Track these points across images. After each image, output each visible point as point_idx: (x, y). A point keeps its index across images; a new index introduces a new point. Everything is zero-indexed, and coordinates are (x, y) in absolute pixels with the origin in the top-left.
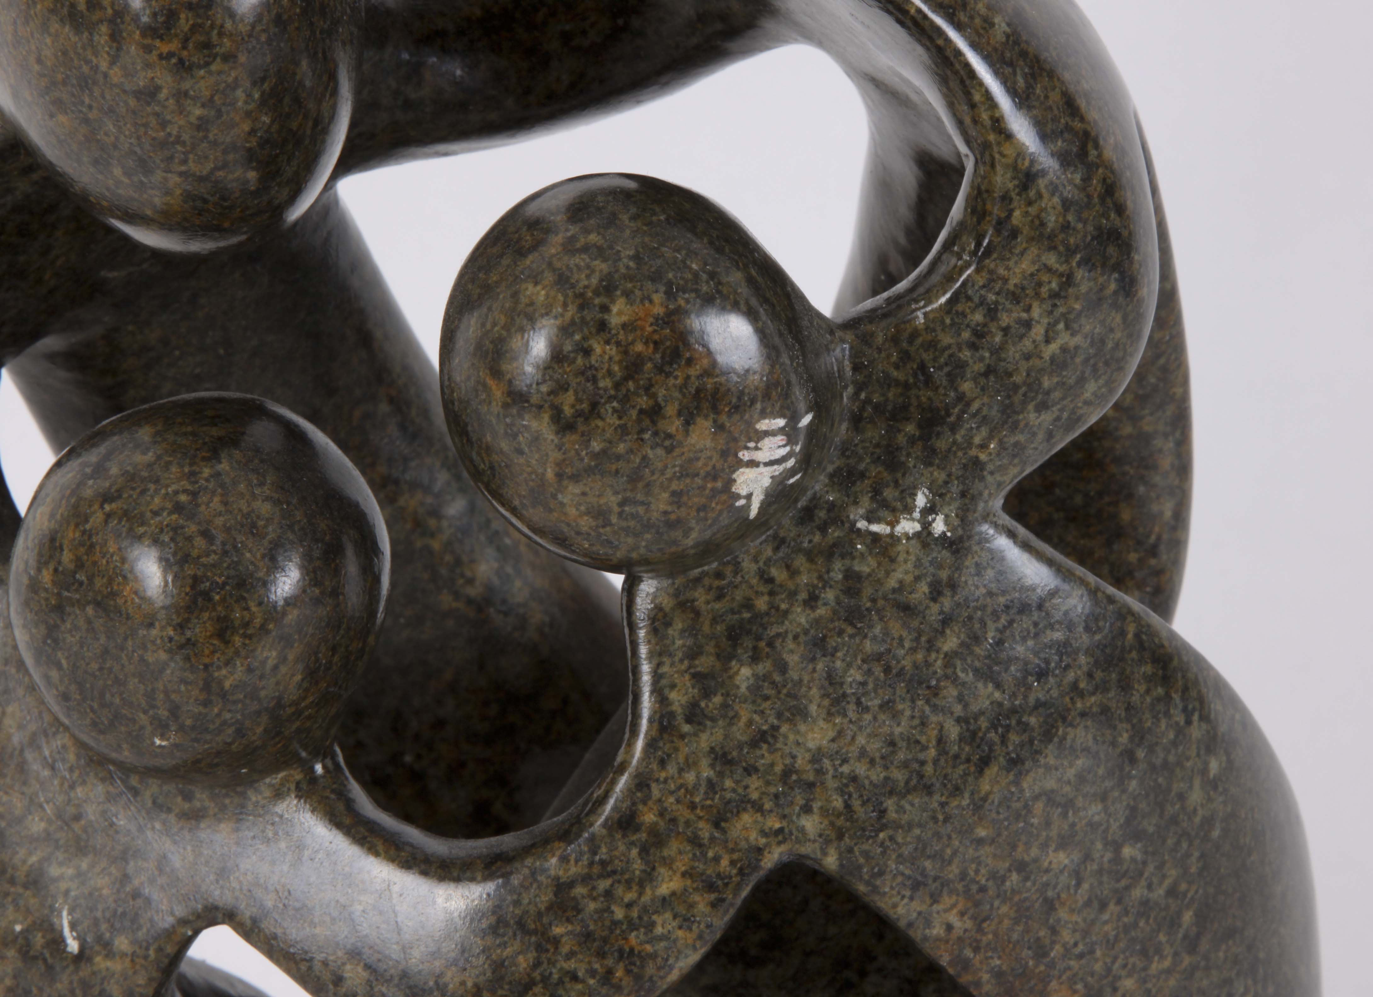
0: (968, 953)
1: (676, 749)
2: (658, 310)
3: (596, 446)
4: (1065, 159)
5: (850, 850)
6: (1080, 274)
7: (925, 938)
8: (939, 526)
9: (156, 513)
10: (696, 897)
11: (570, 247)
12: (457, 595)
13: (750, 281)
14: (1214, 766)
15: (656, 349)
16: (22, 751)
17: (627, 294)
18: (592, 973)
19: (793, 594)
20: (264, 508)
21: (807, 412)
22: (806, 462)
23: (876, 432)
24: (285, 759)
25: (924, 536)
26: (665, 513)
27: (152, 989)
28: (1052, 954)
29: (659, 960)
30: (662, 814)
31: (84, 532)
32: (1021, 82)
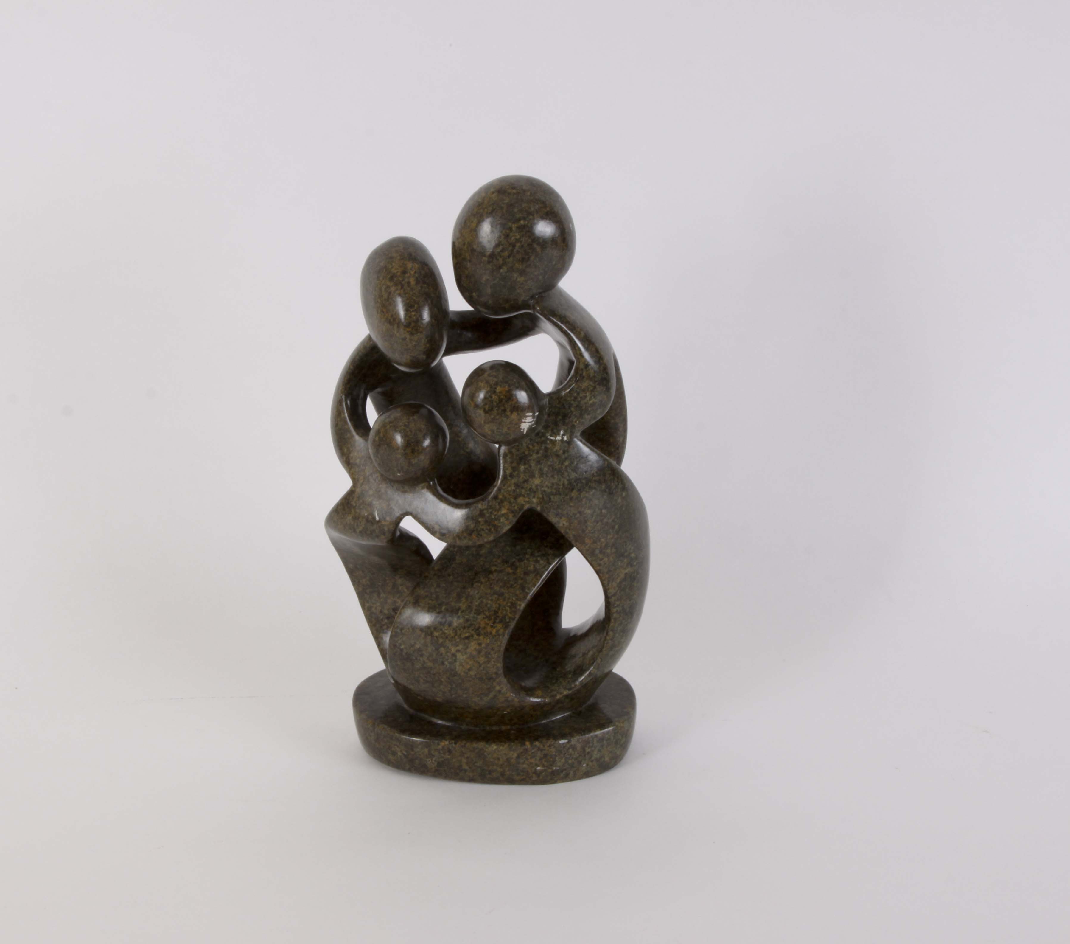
0: (568, 530)
1: (507, 483)
2: (507, 389)
3: (492, 417)
4: (595, 362)
5: (543, 506)
6: (597, 387)
7: (558, 527)
8: (565, 438)
9: (400, 426)
10: (510, 514)
11: (489, 375)
13: (527, 384)
15: (506, 397)
16: (369, 477)
17: (501, 386)
18: (487, 529)
19: (533, 451)
20: (423, 426)
21: (537, 412)
22: (537, 422)
23: (553, 418)
24: (424, 481)
25: (562, 440)
26: (506, 431)
27: (393, 529)
28: (586, 532)
29: (501, 527)
30: (503, 496)
31: (385, 429)
32: (586, 346)
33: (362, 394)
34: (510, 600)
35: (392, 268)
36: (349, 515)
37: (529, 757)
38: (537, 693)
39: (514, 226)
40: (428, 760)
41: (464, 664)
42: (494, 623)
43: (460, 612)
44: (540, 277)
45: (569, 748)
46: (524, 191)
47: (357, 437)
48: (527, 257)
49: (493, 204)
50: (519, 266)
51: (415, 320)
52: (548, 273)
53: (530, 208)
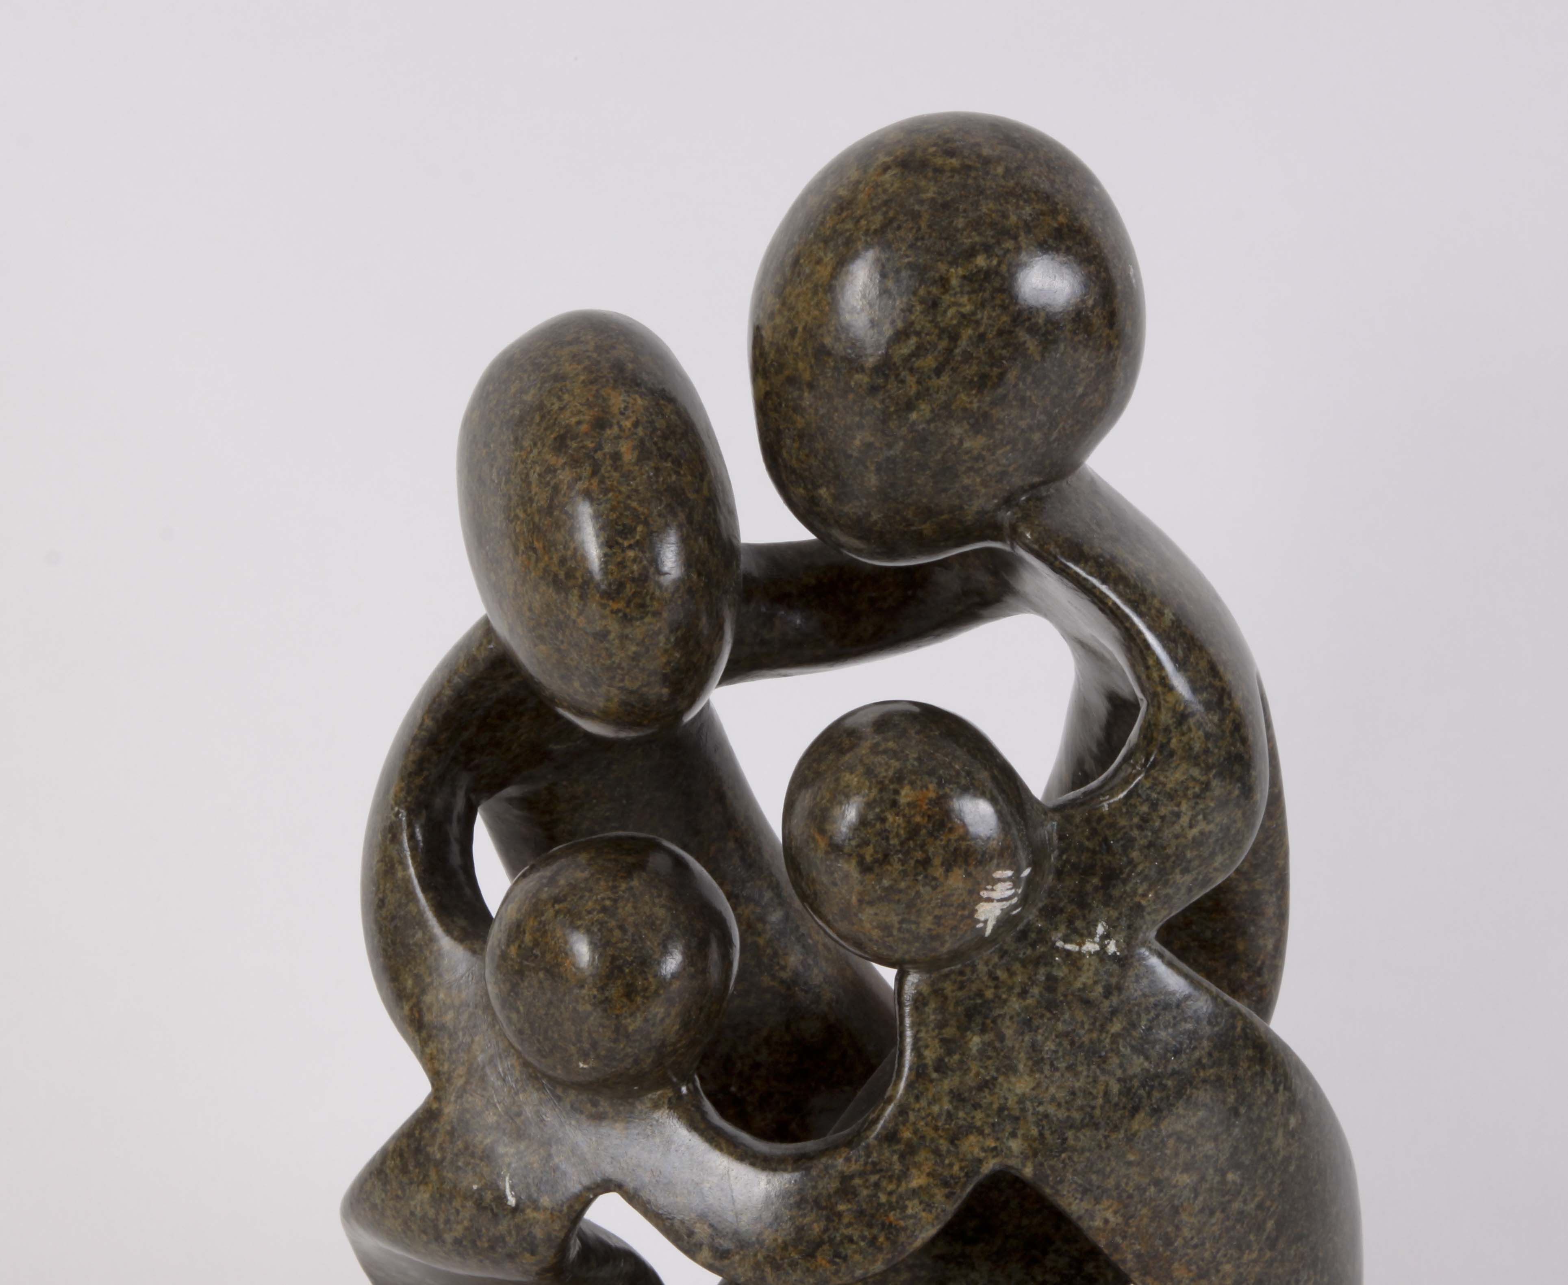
0: (1119, 1240)
1: (927, 1089)
2: (932, 795)
3: (886, 883)
4: (1208, 706)
5: (1041, 1165)
6: (1215, 783)
7: (1090, 1228)
8: (1112, 948)
9: (589, 912)
10: (936, 1191)
11: (875, 750)
12: (773, 977)
13: (994, 778)
14: (1293, 1122)
15: (929, 821)
16: (484, 1067)
17: (912, 783)
18: (863, 1237)
19: (1011, 989)
20: (661, 912)
21: (1027, 867)
22: (1025, 900)
23: (1072, 882)
24: (662, 1082)
25: (1101, 954)
26: (930, 930)
27: (562, 1235)
28: (1176, 1244)
29: (909, 1231)
30: (915, 1132)
31: (540, 922)
32: (1180, 653)
33: (459, 805)
35: (562, 409)
36: (422, 1188)
39: (955, 275)
44: (1037, 437)
46: (987, 161)
47: (446, 943)
48: (996, 371)
49: (886, 203)
50: (971, 403)
51: (636, 575)
52: (1061, 426)
53: (1005, 216)
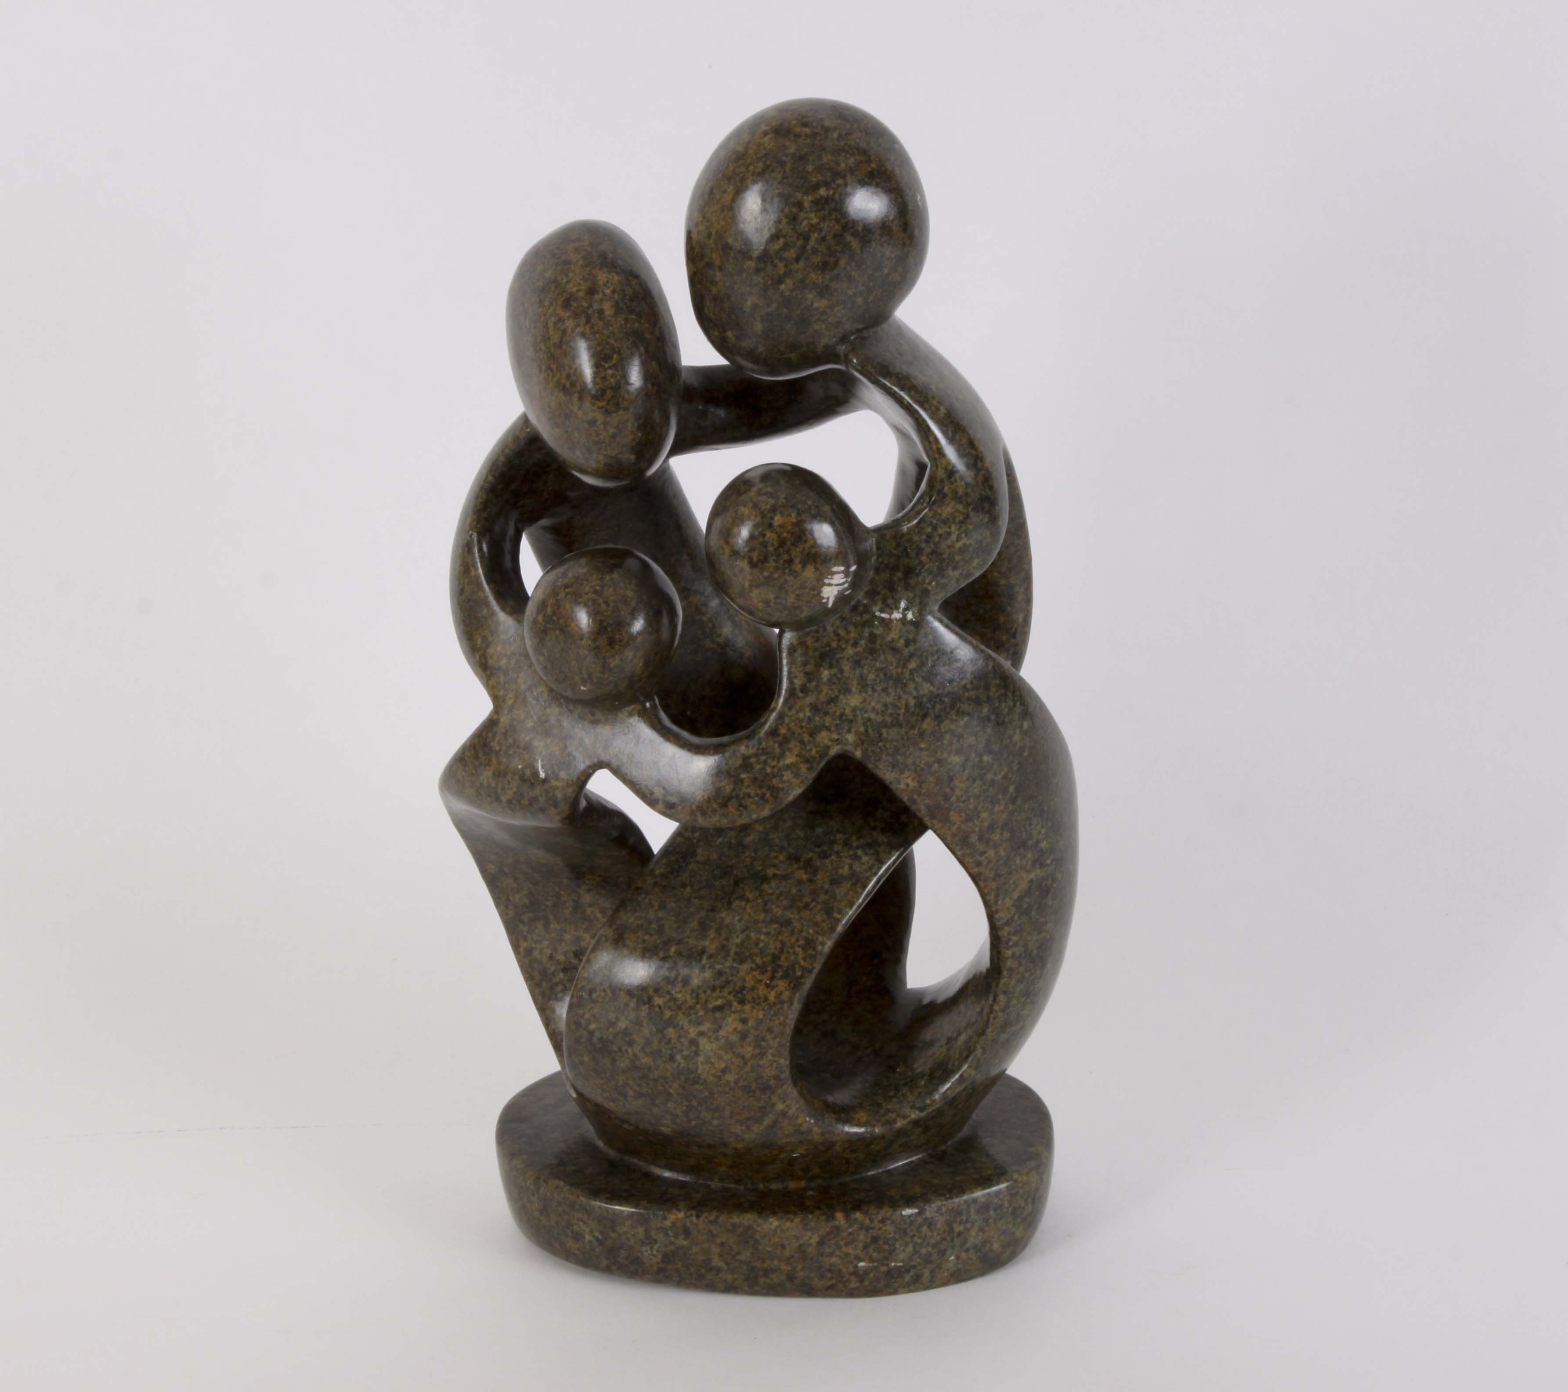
0: (915, 796)
1: (796, 704)
2: (794, 520)
3: (766, 574)
4: (968, 466)
5: (867, 750)
6: (972, 514)
7: (897, 789)
8: (910, 616)
9: (586, 594)
10: (801, 765)
11: (759, 493)
12: (713, 641)
13: (833, 510)
14: (1026, 725)
15: (792, 536)
16: (525, 693)
17: (782, 513)
18: (757, 795)
19: (847, 641)
20: (630, 594)
21: (855, 565)
22: (855, 585)
23: (885, 575)
24: (634, 700)
25: (904, 620)
26: (793, 603)
27: (573, 796)
28: (952, 800)
29: (785, 791)
30: (789, 729)
31: (557, 600)
32: (950, 434)
33: (511, 531)
34: (804, 934)
35: (568, 282)
36: (487, 768)
37: (842, 1243)
38: (857, 1116)
39: (807, 200)
40: (644, 1249)
41: (713, 1060)
42: (772, 978)
43: (705, 957)
44: (859, 300)
45: (921, 1225)
46: (827, 130)
47: (502, 616)
48: (833, 259)
49: (765, 155)
50: (818, 279)
51: (613, 385)
52: (875, 292)
53: (837, 164)
